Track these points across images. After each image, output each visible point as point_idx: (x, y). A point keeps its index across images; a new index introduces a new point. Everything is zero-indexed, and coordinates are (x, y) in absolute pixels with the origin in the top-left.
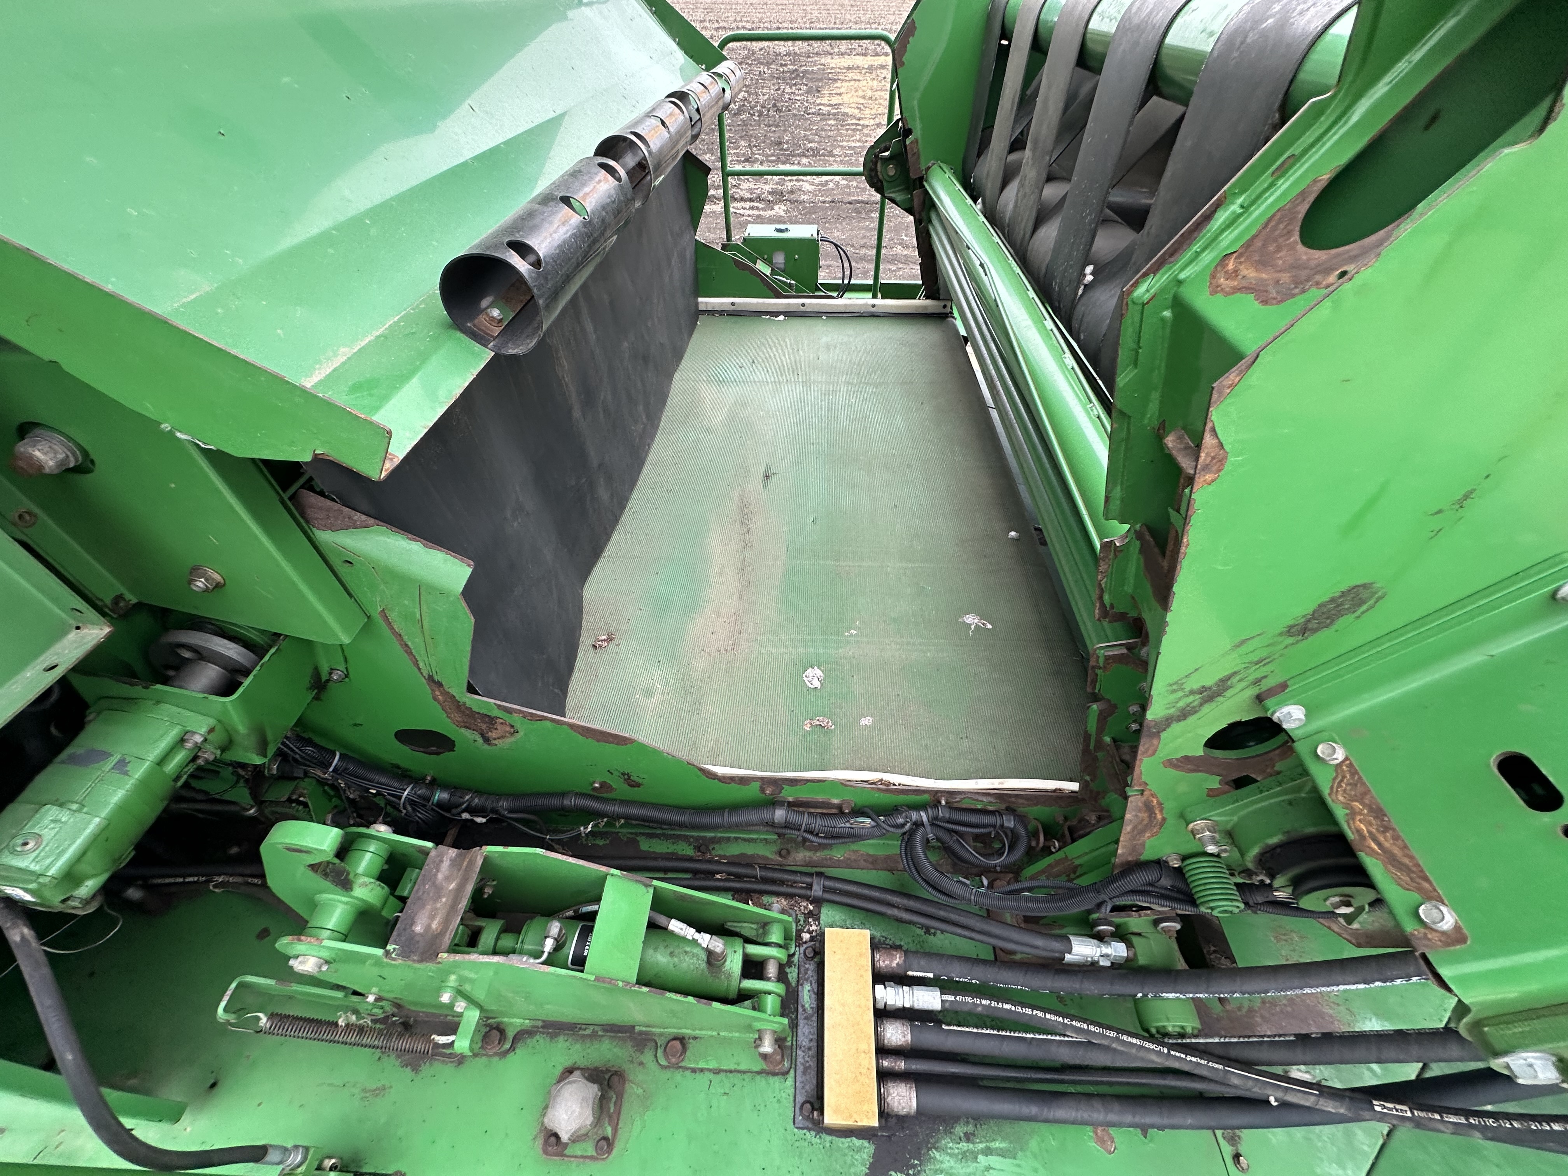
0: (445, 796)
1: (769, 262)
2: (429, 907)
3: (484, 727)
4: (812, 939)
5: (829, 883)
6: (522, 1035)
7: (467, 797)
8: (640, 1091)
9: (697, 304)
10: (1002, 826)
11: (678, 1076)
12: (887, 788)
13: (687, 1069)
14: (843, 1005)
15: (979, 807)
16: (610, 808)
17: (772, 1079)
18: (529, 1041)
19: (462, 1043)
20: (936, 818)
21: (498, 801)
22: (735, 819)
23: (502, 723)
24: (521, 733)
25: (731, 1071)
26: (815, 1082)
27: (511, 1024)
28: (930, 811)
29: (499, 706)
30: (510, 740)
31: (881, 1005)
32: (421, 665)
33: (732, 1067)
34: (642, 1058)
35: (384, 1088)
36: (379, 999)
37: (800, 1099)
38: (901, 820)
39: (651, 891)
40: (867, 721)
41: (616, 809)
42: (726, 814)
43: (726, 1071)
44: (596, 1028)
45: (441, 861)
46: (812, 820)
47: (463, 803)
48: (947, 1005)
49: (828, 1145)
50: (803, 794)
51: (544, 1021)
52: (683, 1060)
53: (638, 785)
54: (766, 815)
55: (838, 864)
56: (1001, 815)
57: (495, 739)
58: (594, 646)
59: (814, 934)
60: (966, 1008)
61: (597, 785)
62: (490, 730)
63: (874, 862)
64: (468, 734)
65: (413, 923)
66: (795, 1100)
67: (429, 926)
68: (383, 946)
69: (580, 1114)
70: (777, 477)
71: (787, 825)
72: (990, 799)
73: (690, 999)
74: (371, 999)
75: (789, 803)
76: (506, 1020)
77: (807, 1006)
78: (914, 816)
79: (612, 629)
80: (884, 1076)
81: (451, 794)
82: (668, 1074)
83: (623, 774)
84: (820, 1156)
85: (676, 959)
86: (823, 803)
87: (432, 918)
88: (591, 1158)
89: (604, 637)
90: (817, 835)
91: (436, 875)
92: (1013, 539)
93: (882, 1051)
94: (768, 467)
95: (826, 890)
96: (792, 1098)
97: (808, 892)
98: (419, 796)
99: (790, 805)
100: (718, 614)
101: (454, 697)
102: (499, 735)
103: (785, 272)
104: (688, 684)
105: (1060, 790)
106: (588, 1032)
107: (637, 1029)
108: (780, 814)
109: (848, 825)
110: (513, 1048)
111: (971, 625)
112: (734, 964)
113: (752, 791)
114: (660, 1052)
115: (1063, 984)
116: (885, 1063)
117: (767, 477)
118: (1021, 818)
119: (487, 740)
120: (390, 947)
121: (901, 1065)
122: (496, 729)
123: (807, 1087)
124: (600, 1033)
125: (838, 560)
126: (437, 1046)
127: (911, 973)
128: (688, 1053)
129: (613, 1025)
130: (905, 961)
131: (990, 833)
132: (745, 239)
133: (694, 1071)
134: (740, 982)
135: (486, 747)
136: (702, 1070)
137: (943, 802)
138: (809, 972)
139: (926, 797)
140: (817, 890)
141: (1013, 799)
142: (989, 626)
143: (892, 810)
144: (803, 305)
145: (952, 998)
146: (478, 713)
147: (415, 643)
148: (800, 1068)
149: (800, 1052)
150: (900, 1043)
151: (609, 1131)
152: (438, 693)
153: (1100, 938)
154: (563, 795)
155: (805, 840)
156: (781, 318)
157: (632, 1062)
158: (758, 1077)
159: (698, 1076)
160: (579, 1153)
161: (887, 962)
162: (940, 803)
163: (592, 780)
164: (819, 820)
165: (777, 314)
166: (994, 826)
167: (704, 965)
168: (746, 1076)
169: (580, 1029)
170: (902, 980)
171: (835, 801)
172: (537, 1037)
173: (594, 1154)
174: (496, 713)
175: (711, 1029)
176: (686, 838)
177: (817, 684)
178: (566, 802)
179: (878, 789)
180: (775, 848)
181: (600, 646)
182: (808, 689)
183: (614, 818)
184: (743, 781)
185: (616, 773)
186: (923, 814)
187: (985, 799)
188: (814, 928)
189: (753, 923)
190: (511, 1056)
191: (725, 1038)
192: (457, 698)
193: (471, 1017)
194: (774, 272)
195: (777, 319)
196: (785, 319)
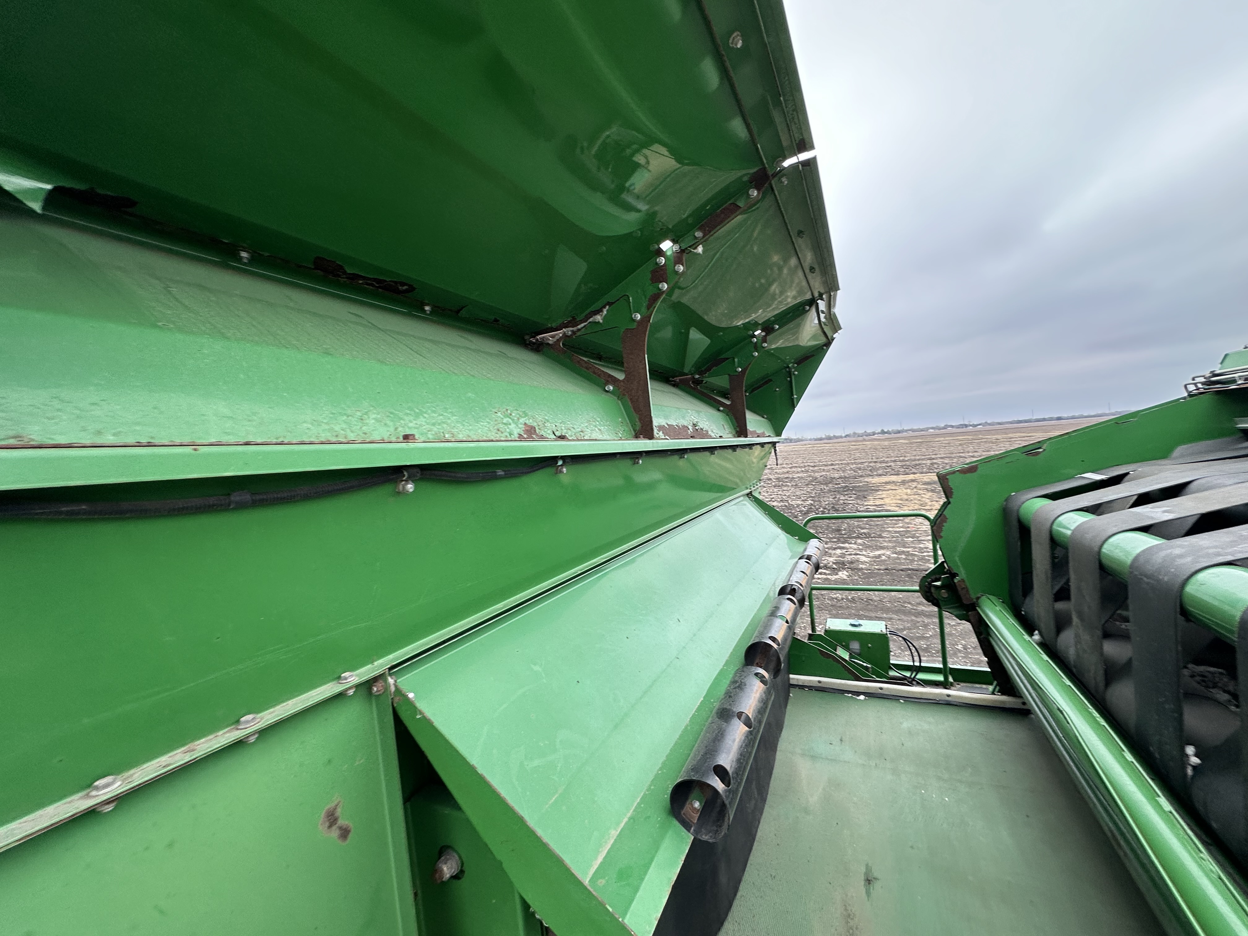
1: (846, 648)
9: (789, 679)
70: (879, 884)
94: (868, 869)
103: (860, 655)
117: (868, 881)
132: (826, 631)
144: (880, 689)
156: (862, 697)
165: (858, 694)
194: (851, 656)
195: (858, 698)
196: (865, 699)
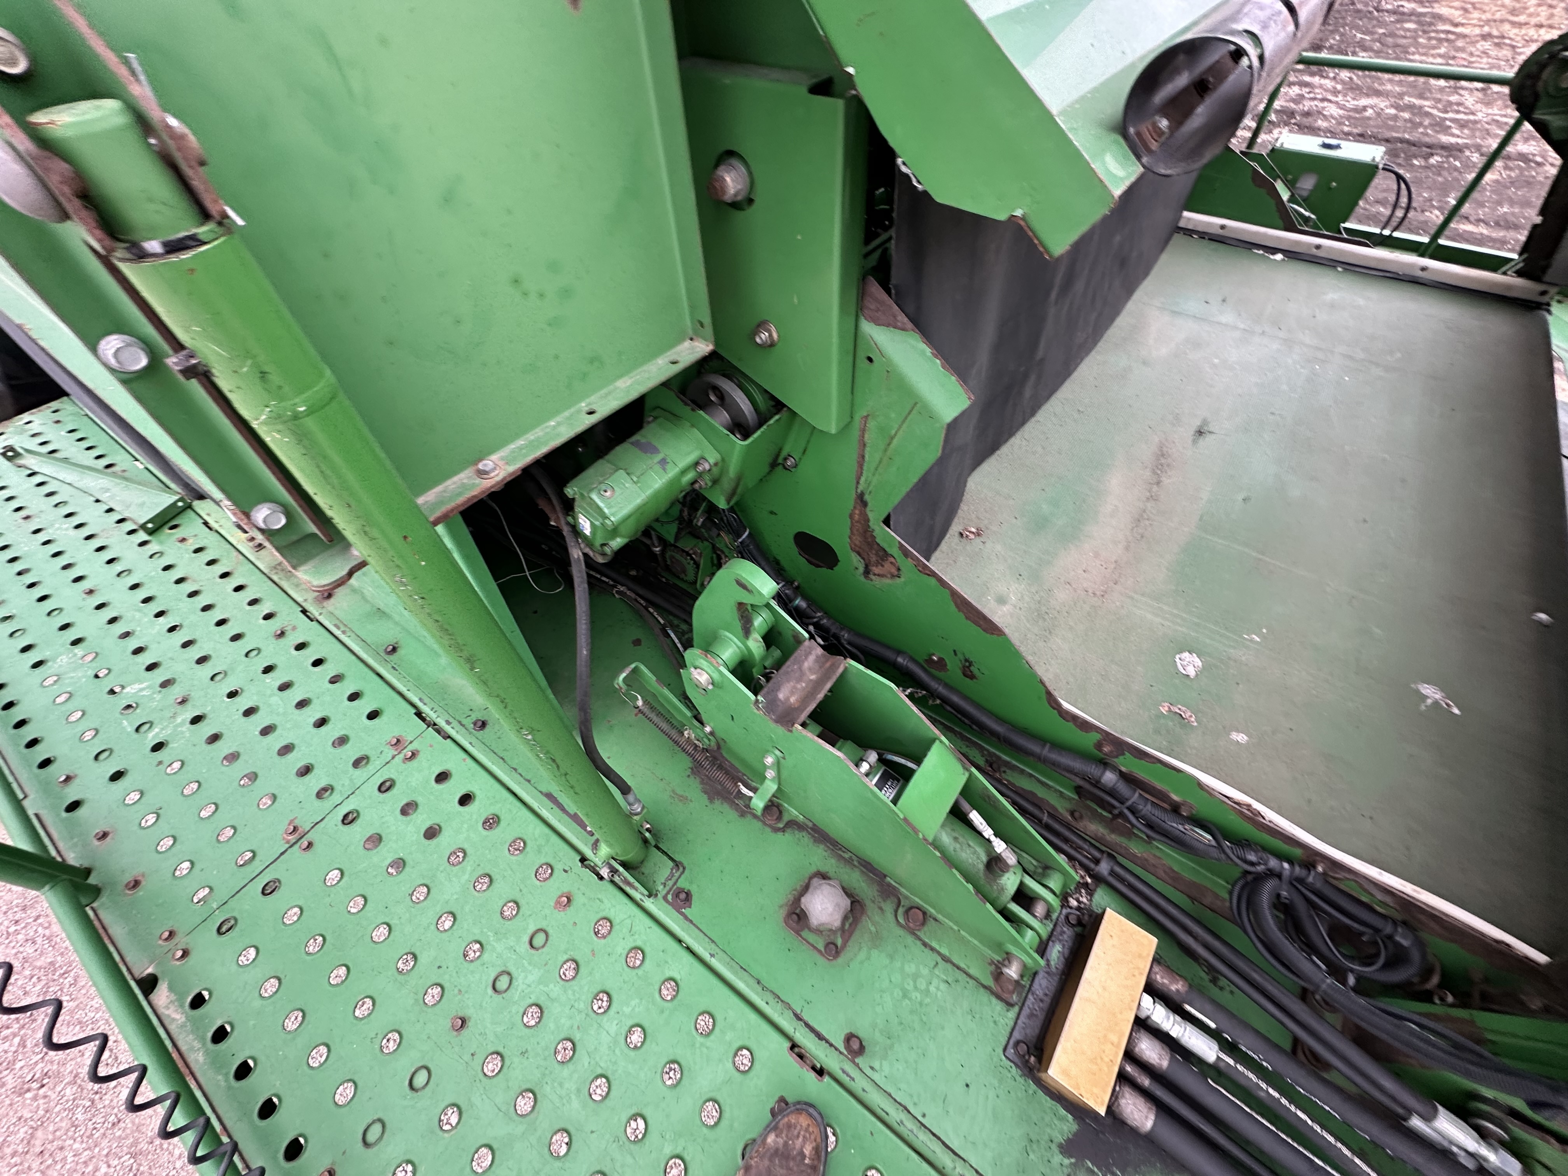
0: (804, 605)
1: (1290, 185)
2: (792, 684)
3: (874, 559)
4: (1078, 909)
5: (1118, 869)
6: (792, 824)
7: (819, 614)
8: (873, 929)
9: (1180, 217)
10: (1390, 937)
11: (910, 939)
12: (1254, 818)
13: (920, 939)
14: (1104, 989)
15: (1364, 899)
16: (934, 685)
17: (994, 1000)
18: (796, 832)
19: (758, 803)
20: (1301, 881)
21: (842, 629)
22: (1054, 756)
23: (891, 563)
24: (902, 579)
25: (958, 968)
26: (1037, 1031)
27: (788, 810)
28: (1297, 869)
29: (901, 546)
30: (887, 581)
31: (1143, 1015)
32: (863, 479)
33: (962, 965)
34: (883, 905)
35: (686, 798)
36: (712, 733)
37: (1017, 1035)
38: (1252, 857)
39: (967, 775)
40: (1241, 738)
41: (941, 689)
42: (1048, 745)
43: (954, 965)
44: (854, 857)
45: (810, 653)
46: (1142, 802)
47: (815, 617)
48: (1222, 1065)
49: (1031, 1092)
50: (1140, 770)
51: (814, 825)
52: (919, 930)
53: (972, 677)
54: (1093, 770)
55: (1133, 858)
56: (1395, 923)
57: (875, 575)
58: (961, 534)
59: (1082, 906)
60: (1243, 1082)
61: (935, 658)
62: (877, 564)
63: (1175, 879)
64: (855, 559)
65: (778, 689)
66: (1011, 1034)
67: (788, 699)
68: (756, 694)
69: (832, 914)
70: (1213, 437)
71: (1112, 792)
72: (1388, 900)
73: (970, 887)
74: (708, 729)
75: (1120, 771)
76: (786, 805)
77: (1052, 963)
78: (1273, 863)
79: (982, 526)
80: (1122, 1077)
81: (809, 606)
82: (901, 932)
83: (966, 660)
84: (1019, 1095)
85: (958, 846)
86: (1160, 792)
87: (792, 693)
88: (819, 951)
89: (973, 530)
90: (1137, 818)
91: (803, 662)
92: (1540, 623)
93: (1130, 1055)
94: (1205, 422)
95: (1112, 873)
96: (1009, 1029)
97: (1092, 866)
98: (786, 594)
99: (1123, 776)
100: (1097, 555)
101: (868, 520)
102: (881, 572)
103: (1307, 202)
104: (1044, 609)
105: (1507, 945)
106: (846, 856)
107: (888, 879)
108: (1109, 777)
109: (1181, 827)
110: (783, 830)
111: (1427, 697)
112: (1010, 882)
113: (1088, 740)
114: (901, 911)
115: (1394, 1145)
116: (1128, 1068)
117: (1200, 433)
118: (1421, 944)
119: (867, 572)
120: (760, 698)
121: (1146, 1082)
122: (883, 566)
123: (1028, 1031)
124: (856, 863)
125: (1263, 554)
126: (739, 792)
127: (1188, 1008)
128: (926, 928)
129: (869, 864)
130: (1186, 992)
131: (1362, 934)
132: (1273, 150)
133: (925, 945)
134: (1008, 902)
135: (862, 578)
136: (932, 949)
137: (1320, 869)
138: (1065, 936)
139: (1298, 852)
140: (1104, 868)
141: (1422, 917)
142: (1456, 711)
143: (1242, 843)
144: (1318, 247)
145: (1231, 1062)
146: (878, 545)
147: (872, 456)
148: (1026, 1011)
149: (1030, 996)
150: (1152, 1061)
151: (839, 942)
152: (857, 512)
153: (1483, 1135)
154: (899, 652)
155: (1121, 815)
156: (1279, 257)
157: (873, 902)
158: (982, 990)
159: (927, 951)
160: (811, 941)
161: (1165, 981)
162: (1314, 867)
163: (932, 651)
164: (1149, 807)
165: (1274, 250)
166: (1377, 930)
167: (981, 867)
168: (971, 982)
169: (840, 849)
170: (1174, 1006)
171: (1175, 797)
172: (804, 834)
173: (823, 949)
174: (894, 551)
175: (956, 923)
176: (981, 749)
177: (1191, 672)
178: (900, 660)
179: (1241, 813)
180: (1068, 806)
181: (967, 536)
182: (1178, 672)
183: (933, 694)
184: (1085, 726)
185: (960, 656)
186: (1286, 865)
187: (1379, 896)
188: (1084, 900)
189: (1034, 859)
190: (780, 834)
191: (963, 937)
192: (871, 524)
193: (770, 787)
194: (1292, 199)
195: (1272, 257)
196: (1283, 260)
